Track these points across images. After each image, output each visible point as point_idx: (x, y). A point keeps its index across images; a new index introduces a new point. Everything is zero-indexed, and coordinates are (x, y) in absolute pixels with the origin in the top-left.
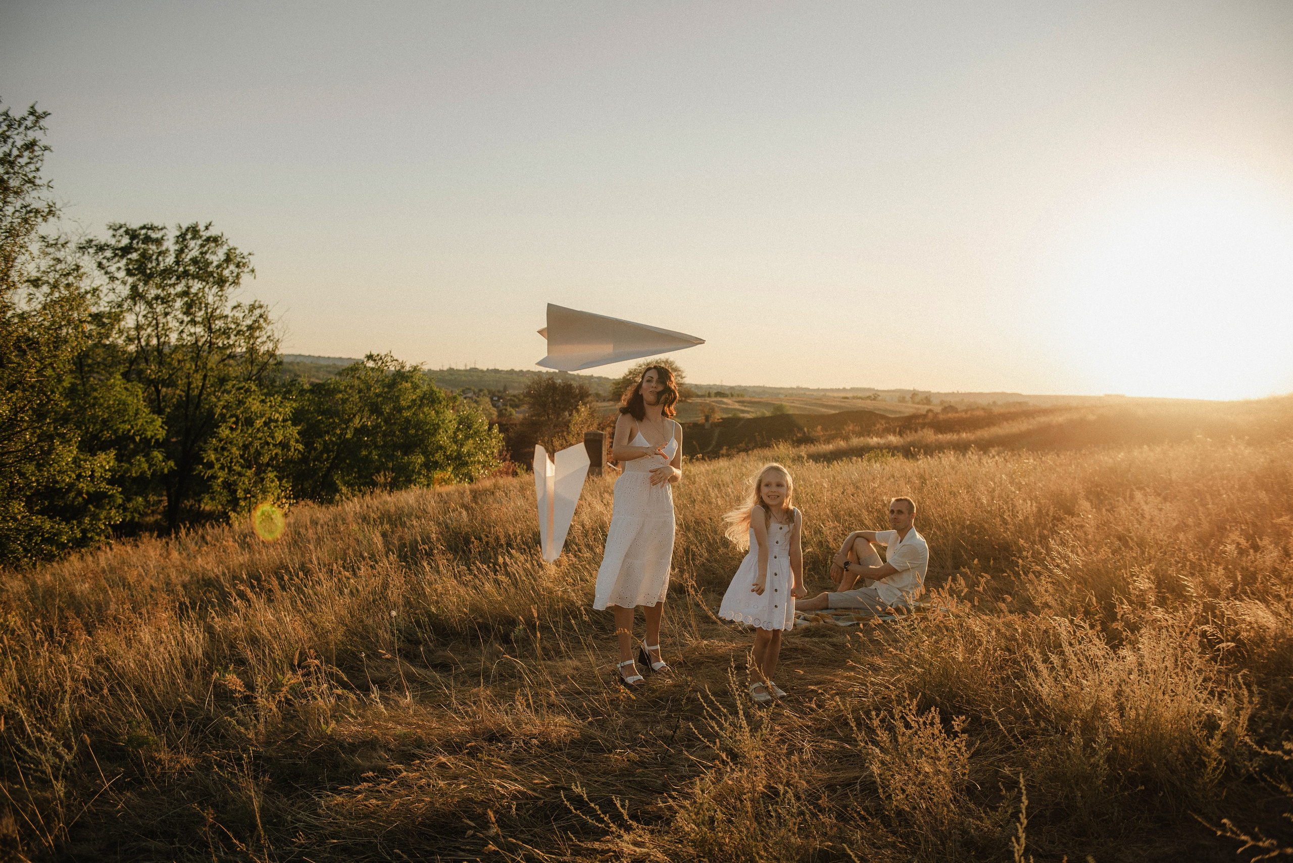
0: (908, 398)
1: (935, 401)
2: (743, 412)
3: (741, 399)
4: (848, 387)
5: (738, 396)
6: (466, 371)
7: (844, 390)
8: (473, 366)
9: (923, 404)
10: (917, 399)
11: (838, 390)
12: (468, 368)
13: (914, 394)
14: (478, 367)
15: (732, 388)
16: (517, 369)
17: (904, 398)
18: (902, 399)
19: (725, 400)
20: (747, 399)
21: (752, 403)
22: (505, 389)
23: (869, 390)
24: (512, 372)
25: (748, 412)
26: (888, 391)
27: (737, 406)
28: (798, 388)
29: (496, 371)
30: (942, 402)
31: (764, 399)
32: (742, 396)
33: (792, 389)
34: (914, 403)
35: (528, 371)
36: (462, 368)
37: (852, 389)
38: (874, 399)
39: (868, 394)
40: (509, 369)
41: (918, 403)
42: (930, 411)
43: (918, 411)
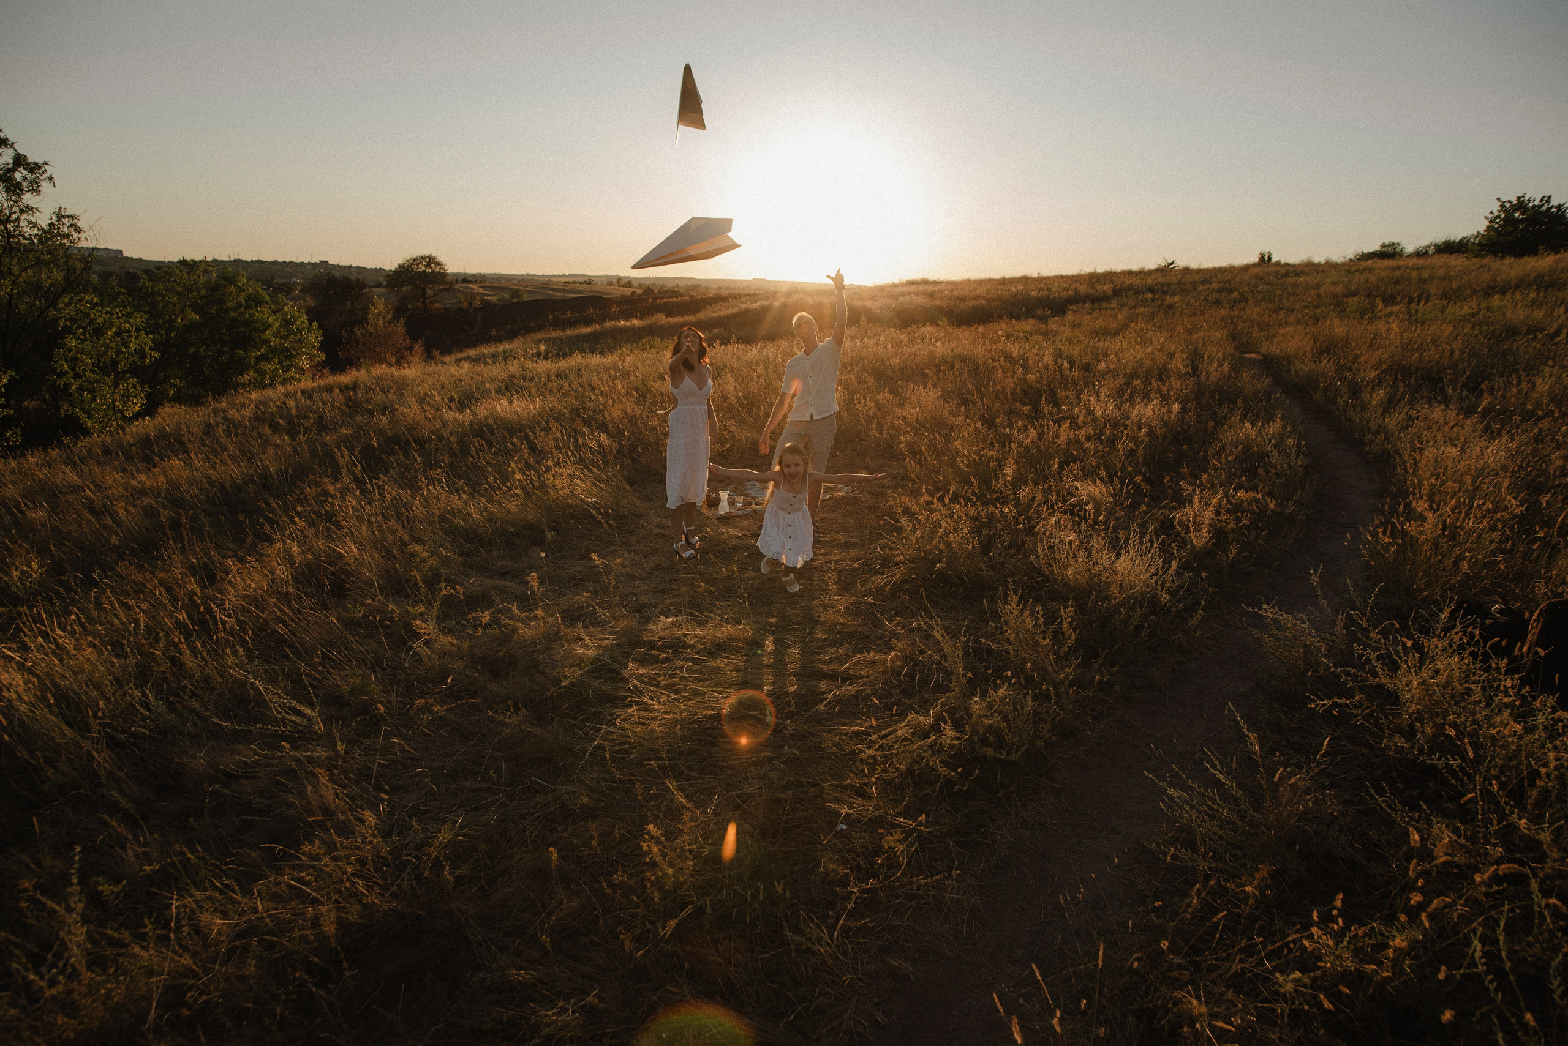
1: (635, 284)
2: (487, 295)
3: (483, 285)
4: (567, 274)
5: (481, 282)
6: (230, 262)
7: (564, 276)
8: (237, 258)
9: (627, 287)
10: (622, 283)
11: (559, 276)
12: (232, 259)
13: (619, 279)
14: (241, 258)
15: (474, 275)
16: (280, 260)
18: (610, 284)
19: (470, 286)
20: (488, 284)
21: (492, 288)
22: (272, 278)
23: (584, 276)
24: (276, 263)
25: (491, 295)
26: (598, 276)
27: (481, 291)
28: (527, 275)
29: (260, 262)
30: (640, 286)
31: (503, 284)
32: (484, 282)
33: (522, 275)
34: (619, 286)
35: (291, 262)
36: (226, 259)
37: (570, 275)
39: (583, 280)
40: (273, 260)
41: (623, 286)
42: (633, 293)
43: (624, 293)
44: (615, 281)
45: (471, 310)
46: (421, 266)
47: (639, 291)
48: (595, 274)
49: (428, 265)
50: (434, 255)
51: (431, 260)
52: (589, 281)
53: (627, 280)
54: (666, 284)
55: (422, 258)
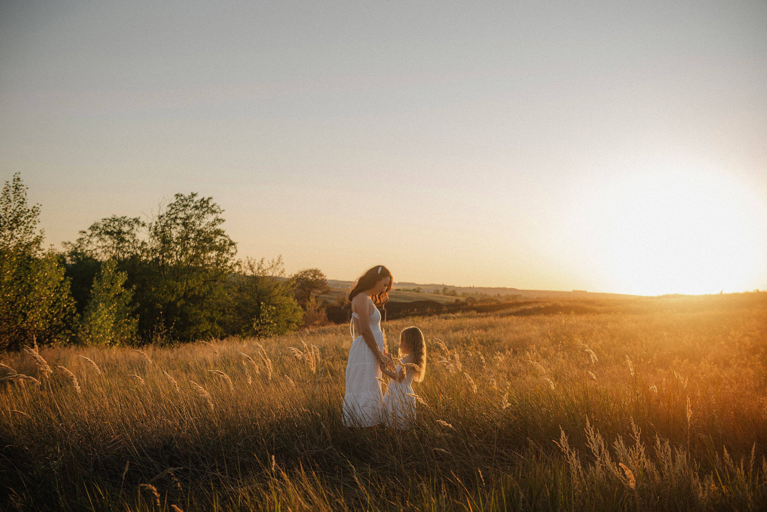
0: (441, 291)
1: (459, 293)
9: (452, 295)
10: (448, 291)
13: (445, 288)
17: (438, 291)
18: (437, 292)
26: (425, 285)
30: (464, 294)
34: (444, 294)
38: (418, 291)
39: (412, 288)
41: (448, 295)
42: (457, 301)
43: (449, 301)
44: (441, 290)
45: (343, 308)
46: (309, 276)
47: (462, 299)
48: (422, 283)
49: (314, 276)
50: (319, 269)
51: (316, 272)
52: (418, 289)
53: (452, 289)
54: (488, 293)
55: (311, 271)
